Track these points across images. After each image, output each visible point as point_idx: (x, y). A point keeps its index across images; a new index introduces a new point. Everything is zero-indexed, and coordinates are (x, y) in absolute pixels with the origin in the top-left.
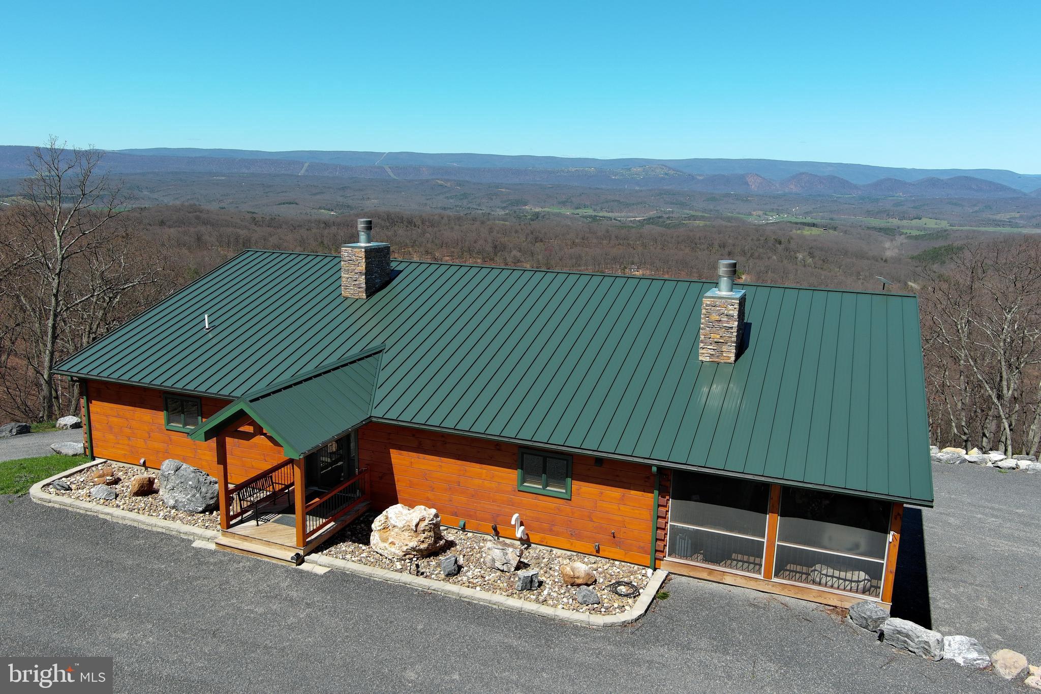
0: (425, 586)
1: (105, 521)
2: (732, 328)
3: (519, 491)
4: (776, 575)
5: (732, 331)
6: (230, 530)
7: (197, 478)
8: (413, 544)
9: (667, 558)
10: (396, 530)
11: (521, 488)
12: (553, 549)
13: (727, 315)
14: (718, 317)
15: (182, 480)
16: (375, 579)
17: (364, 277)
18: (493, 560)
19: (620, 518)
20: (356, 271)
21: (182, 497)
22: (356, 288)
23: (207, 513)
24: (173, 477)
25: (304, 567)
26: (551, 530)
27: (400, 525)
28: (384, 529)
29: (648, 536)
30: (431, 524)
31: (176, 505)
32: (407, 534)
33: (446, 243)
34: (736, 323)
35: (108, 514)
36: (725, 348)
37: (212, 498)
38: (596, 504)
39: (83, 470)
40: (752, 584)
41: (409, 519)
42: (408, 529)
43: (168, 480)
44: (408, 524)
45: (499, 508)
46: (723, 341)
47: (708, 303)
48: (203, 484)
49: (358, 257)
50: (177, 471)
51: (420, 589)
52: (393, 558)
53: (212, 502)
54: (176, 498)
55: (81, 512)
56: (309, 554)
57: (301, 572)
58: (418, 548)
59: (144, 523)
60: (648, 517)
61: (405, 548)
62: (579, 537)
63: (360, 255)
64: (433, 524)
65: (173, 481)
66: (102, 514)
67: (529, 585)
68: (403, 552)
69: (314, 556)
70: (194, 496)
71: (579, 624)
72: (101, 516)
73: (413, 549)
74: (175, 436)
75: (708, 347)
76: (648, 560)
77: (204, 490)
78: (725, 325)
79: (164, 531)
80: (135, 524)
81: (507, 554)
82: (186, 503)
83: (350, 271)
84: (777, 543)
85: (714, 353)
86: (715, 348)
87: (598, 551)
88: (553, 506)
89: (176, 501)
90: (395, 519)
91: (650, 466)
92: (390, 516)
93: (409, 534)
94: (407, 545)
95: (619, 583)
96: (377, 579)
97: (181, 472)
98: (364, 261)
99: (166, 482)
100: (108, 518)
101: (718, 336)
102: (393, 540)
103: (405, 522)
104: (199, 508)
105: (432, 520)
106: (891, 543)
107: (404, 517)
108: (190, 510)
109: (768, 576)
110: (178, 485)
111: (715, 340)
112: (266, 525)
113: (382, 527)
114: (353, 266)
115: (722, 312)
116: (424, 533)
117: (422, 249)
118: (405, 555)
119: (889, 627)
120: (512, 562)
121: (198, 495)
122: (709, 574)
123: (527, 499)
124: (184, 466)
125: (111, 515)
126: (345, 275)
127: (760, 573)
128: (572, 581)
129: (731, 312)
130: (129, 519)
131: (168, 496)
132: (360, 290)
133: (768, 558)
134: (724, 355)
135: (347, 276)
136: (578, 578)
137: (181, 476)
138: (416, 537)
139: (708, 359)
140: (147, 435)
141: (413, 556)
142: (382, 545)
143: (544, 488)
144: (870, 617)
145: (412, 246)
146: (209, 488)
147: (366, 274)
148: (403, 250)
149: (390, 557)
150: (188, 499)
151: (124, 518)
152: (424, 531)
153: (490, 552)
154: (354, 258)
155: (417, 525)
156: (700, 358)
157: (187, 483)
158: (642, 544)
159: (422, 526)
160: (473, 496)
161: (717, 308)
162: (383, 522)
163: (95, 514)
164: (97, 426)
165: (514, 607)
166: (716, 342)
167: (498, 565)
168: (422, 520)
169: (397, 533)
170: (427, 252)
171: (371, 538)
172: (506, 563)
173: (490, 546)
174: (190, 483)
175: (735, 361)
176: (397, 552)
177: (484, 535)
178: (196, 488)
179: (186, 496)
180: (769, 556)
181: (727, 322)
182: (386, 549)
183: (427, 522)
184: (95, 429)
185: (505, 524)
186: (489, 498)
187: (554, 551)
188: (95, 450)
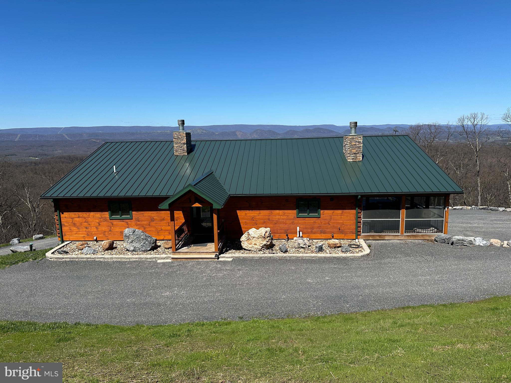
0: (280, 256)
1: (101, 262)
2: (360, 147)
3: (297, 218)
4: (405, 233)
5: (361, 148)
6: (177, 251)
7: (145, 235)
8: (265, 242)
9: (362, 234)
10: (254, 239)
11: (298, 216)
12: (313, 240)
13: (358, 142)
14: (355, 143)
15: (138, 237)
16: (255, 258)
17: (186, 145)
18: (299, 244)
19: (342, 221)
20: (182, 143)
21: (137, 245)
22: (181, 151)
23: (152, 251)
24: (132, 236)
25: (220, 259)
26: (312, 232)
27: (256, 236)
28: (248, 240)
29: (354, 227)
31: (135, 249)
32: (260, 239)
34: (362, 145)
35: (102, 258)
36: (358, 155)
37: (153, 243)
38: (331, 217)
39: (64, 246)
40: (397, 238)
41: (261, 233)
42: (261, 237)
43: (129, 238)
44: (260, 235)
45: (288, 227)
46: (357, 152)
47: (351, 138)
48: (148, 237)
49: (182, 136)
50: (134, 232)
51: (278, 258)
52: (257, 250)
53: (153, 245)
54: (134, 246)
55: (84, 260)
56: (220, 254)
57: (221, 261)
59: (125, 258)
60: (354, 219)
61: (261, 245)
62: (324, 232)
63: (183, 135)
65: (132, 238)
66: (98, 258)
67: (321, 249)
68: (261, 247)
69: (222, 255)
70: (145, 243)
71: (351, 258)
72: (97, 260)
73: (265, 245)
74: (115, 222)
75: (351, 156)
76: (354, 236)
77: (149, 240)
79: (137, 260)
80: (119, 260)
81: (304, 240)
82: (140, 247)
83: (178, 143)
84: (405, 219)
85: (354, 158)
86: (354, 156)
87: (333, 237)
88: (312, 221)
89: (135, 247)
90: (254, 234)
91: (358, 196)
92: (250, 233)
93: (261, 239)
94: (262, 244)
95: (350, 245)
96: (257, 258)
97: (136, 233)
98: (185, 138)
99: (127, 239)
100: (101, 260)
101: (355, 151)
102: (255, 243)
103: (259, 234)
104: (148, 249)
106: (446, 211)
107: (259, 232)
108: (143, 251)
110: (135, 239)
111: (354, 152)
112: (191, 248)
113: (247, 239)
114: (180, 141)
115: (356, 141)
116: (268, 238)
118: (262, 248)
119: (455, 239)
120: (307, 244)
121: (147, 242)
122: (379, 237)
123: (301, 221)
124: (137, 230)
125: (104, 258)
126: (176, 145)
127: (399, 233)
128: (335, 246)
129: (360, 141)
130: (115, 258)
131: (129, 246)
132: (184, 151)
133: (402, 226)
134: (358, 158)
135: (177, 145)
136: (337, 244)
137: (137, 235)
138: (265, 240)
139: (351, 160)
140: (98, 224)
142: (251, 246)
143: (308, 215)
144: (446, 238)
146: (151, 238)
147: (187, 144)
149: (255, 250)
150: (141, 245)
151: (112, 258)
152: (268, 237)
153: (297, 241)
154: (180, 137)
155: (264, 235)
156: (349, 160)
157: (140, 238)
158: (351, 230)
159: (267, 234)
160: (276, 224)
161: (354, 140)
162: (247, 237)
163: (93, 260)
164: (66, 224)
165: (322, 256)
166: (354, 153)
167: (301, 245)
168: (266, 232)
169: (255, 240)
171: (242, 245)
172: (305, 244)
173: (296, 239)
174: (142, 237)
175: (362, 160)
176: (258, 247)
177: (281, 240)
178: (145, 239)
179: (140, 244)
180: (402, 225)
181: (358, 145)
182: (253, 247)
183: (268, 233)
184: (65, 226)
185: (291, 233)
186: (283, 223)
187: (314, 240)
188: (65, 238)
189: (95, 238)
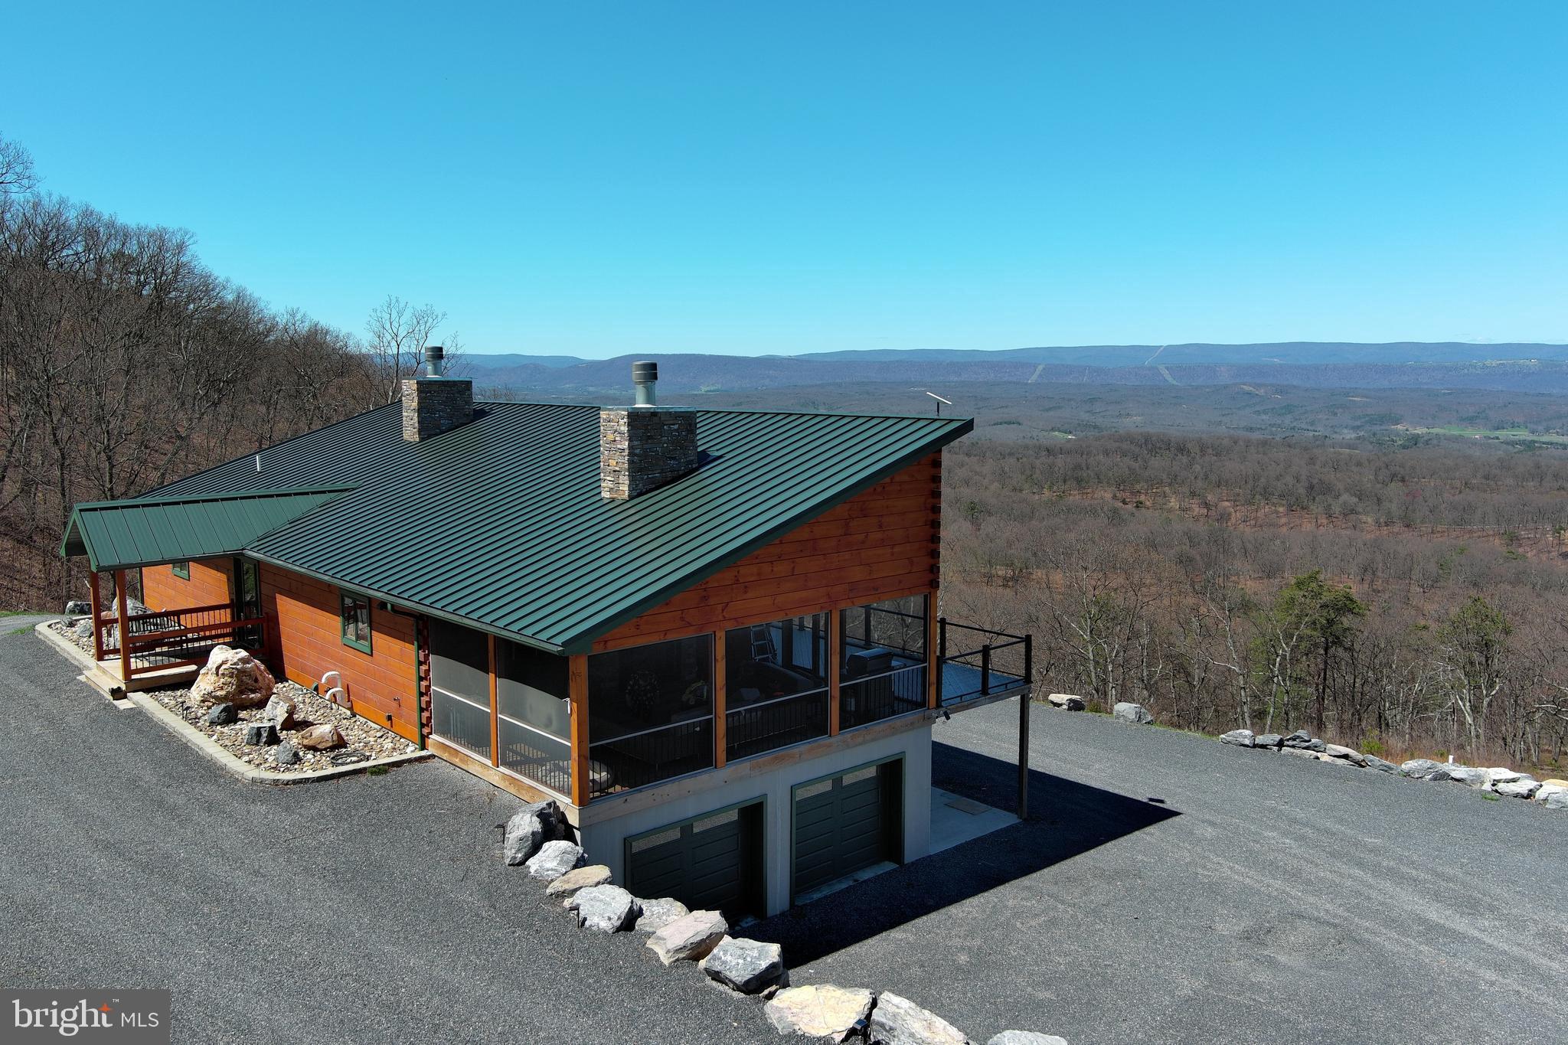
2: (624, 450)
3: (343, 644)
4: (503, 763)
5: (625, 454)
6: (100, 663)
9: (432, 735)
11: (344, 641)
13: (619, 433)
14: (613, 436)
17: (417, 416)
20: (412, 408)
22: (413, 429)
25: (116, 700)
26: (365, 696)
30: (233, 668)
32: (211, 678)
33: (1227, 482)
34: (627, 443)
36: (620, 479)
38: (387, 660)
40: (486, 774)
41: (216, 660)
42: (212, 672)
45: (335, 667)
46: (619, 469)
49: (412, 390)
56: (135, 691)
57: (111, 705)
58: (213, 694)
61: (202, 693)
62: (381, 706)
64: (237, 669)
67: (254, 740)
69: (139, 694)
73: (210, 695)
75: (608, 478)
78: (619, 446)
81: (276, 708)
83: (409, 408)
84: (498, 715)
85: (612, 486)
86: (613, 479)
87: (391, 724)
88: (363, 663)
93: (213, 678)
94: (205, 689)
98: (416, 397)
101: (615, 463)
102: (200, 684)
105: (235, 664)
106: (570, 715)
109: (497, 763)
111: (613, 468)
114: (410, 402)
115: (615, 428)
116: (223, 678)
117: (1185, 489)
120: (279, 718)
122: (459, 759)
123: (349, 655)
126: (404, 413)
127: (492, 760)
129: (622, 429)
132: (415, 431)
133: (494, 737)
134: (621, 488)
135: (407, 414)
138: (217, 682)
139: (608, 495)
141: (211, 704)
143: (357, 640)
145: (1170, 485)
147: (418, 412)
148: (1154, 491)
149: (193, 706)
155: (218, 668)
156: (603, 494)
159: (222, 669)
161: (611, 424)
166: (613, 471)
168: (225, 662)
170: (1193, 494)
171: (193, 683)
172: (273, 719)
180: (495, 732)
181: (620, 442)
182: (194, 697)
186: (329, 654)
187: (358, 719)
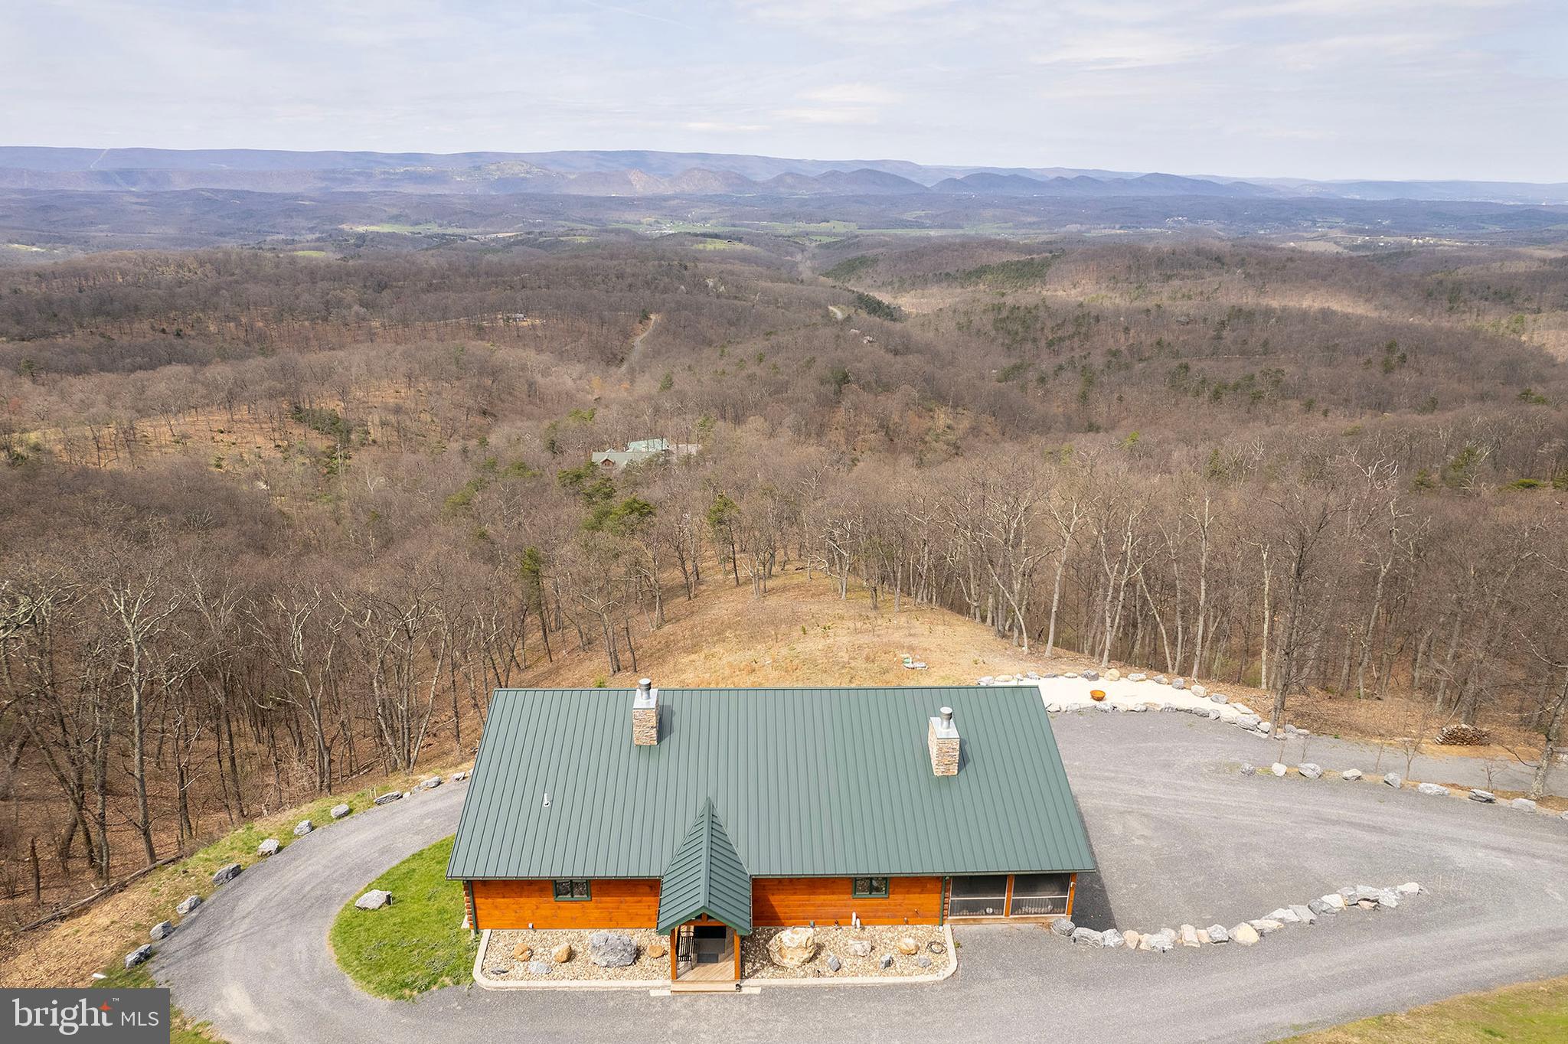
0: (830, 984)
1: (565, 993)
2: (955, 755)
3: (852, 900)
5: (956, 757)
6: (678, 979)
7: (622, 943)
8: (806, 955)
9: (950, 918)
10: (790, 948)
11: (854, 897)
13: (952, 748)
14: (947, 750)
15: (613, 948)
16: (792, 987)
17: (654, 729)
18: (856, 951)
19: (919, 902)
20: (648, 725)
21: (612, 958)
22: (647, 738)
23: (633, 964)
24: (604, 947)
25: (745, 992)
26: (874, 916)
27: (794, 946)
28: (780, 949)
29: (937, 908)
31: (608, 965)
32: (799, 950)
36: (951, 767)
37: (635, 953)
38: (905, 897)
39: (487, 945)
41: (800, 941)
42: (800, 947)
43: (599, 950)
44: (800, 944)
45: (838, 910)
47: (941, 742)
48: (627, 946)
49: (650, 716)
50: (606, 942)
51: (827, 986)
56: (741, 981)
57: (747, 996)
58: (809, 957)
60: (938, 900)
62: (894, 917)
63: (652, 714)
65: (604, 950)
66: (560, 988)
67: (888, 965)
68: (801, 962)
69: (746, 982)
70: (623, 956)
71: (930, 986)
72: (558, 990)
74: (563, 904)
76: (937, 921)
81: (864, 946)
82: (616, 962)
83: (643, 726)
84: (1012, 899)
87: (907, 922)
88: (876, 902)
89: (608, 962)
90: (790, 943)
91: (945, 877)
92: (784, 941)
93: (801, 950)
94: (802, 958)
95: (931, 944)
96: (795, 987)
97: (609, 942)
98: (655, 717)
99: (597, 951)
100: (565, 990)
101: (947, 761)
102: (791, 956)
103: (798, 943)
104: (629, 963)
106: (1071, 887)
107: (797, 941)
109: (1007, 915)
110: (609, 951)
112: (696, 968)
113: (779, 947)
114: (646, 722)
115: (949, 746)
118: (802, 964)
119: (1077, 935)
120: (867, 948)
121: (626, 954)
122: (974, 921)
123: (858, 902)
124: (610, 936)
125: (569, 987)
126: (638, 729)
128: (908, 952)
129: (955, 746)
130: (585, 987)
131: (600, 960)
132: (651, 738)
133: (1007, 907)
136: (910, 949)
138: (806, 951)
140: (535, 910)
142: (783, 960)
143: (870, 893)
144: (1065, 930)
146: (632, 947)
147: (656, 727)
149: (792, 967)
150: (618, 959)
151: (580, 987)
152: (811, 946)
153: (853, 947)
154: (647, 717)
155: (806, 944)
157: (616, 949)
158: (934, 914)
160: (819, 906)
161: (946, 744)
162: (777, 943)
163: (553, 989)
164: (482, 907)
165: (887, 983)
167: (859, 952)
168: (808, 939)
169: (792, 951)
171: (772, 957)
172: (865, 951)
174: (619, 948)
175: (958, 774)
176: (797, 963)
177: (828, 927)
178: (624, 950)
179: (617, 957)
180: (1008, 905)
181: (952, 752)
182: (786, 962)
183: (811, 939)
184: (480, 909)
185: (842, 918)
186: (831, 905)
187: (877, 927)
188: (480, 924)
189: (530, 926)
